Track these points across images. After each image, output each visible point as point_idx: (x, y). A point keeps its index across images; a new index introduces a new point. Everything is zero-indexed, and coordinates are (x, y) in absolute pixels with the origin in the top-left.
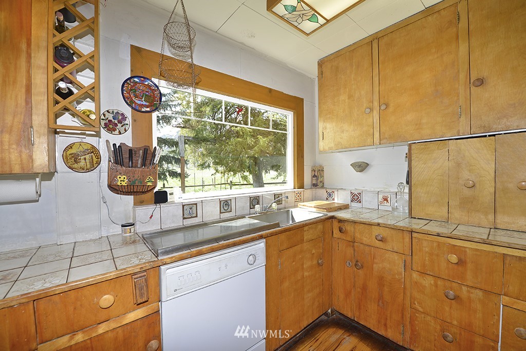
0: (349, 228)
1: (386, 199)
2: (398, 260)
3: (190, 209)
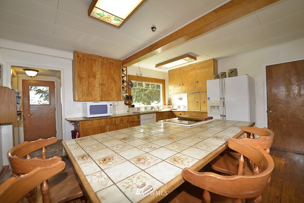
0: (174, 113)
1: (185, 107)
3: (138, 108)
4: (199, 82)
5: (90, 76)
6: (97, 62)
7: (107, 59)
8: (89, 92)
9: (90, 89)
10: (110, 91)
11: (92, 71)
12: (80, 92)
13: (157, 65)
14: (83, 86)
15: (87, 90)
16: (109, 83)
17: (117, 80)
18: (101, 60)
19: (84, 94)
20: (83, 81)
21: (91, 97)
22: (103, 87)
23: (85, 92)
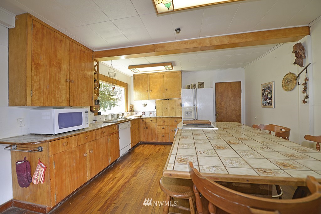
0: (144, 120)
1: (151, 113)
2: (155, 124)
3: (106, 116)
4: (168, 90)
5: (53, 64)
6: (63, 44)
7: (78, 44)
8: (50, 92)
9: (53, 85)
10: (80, 92)
11: (56, 57)
12: (36, 90)
13: (131, 67)
14: (40, 80)
15: (48, 87)
16: (79, 80)
17: (89, 77)
18: (69, 43)
19: (42, 94)
20: (41, 70)
21: (53, 100)
22: (71, 85)
23: (43, 91)
